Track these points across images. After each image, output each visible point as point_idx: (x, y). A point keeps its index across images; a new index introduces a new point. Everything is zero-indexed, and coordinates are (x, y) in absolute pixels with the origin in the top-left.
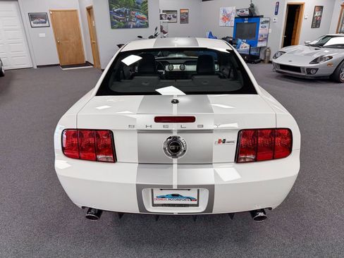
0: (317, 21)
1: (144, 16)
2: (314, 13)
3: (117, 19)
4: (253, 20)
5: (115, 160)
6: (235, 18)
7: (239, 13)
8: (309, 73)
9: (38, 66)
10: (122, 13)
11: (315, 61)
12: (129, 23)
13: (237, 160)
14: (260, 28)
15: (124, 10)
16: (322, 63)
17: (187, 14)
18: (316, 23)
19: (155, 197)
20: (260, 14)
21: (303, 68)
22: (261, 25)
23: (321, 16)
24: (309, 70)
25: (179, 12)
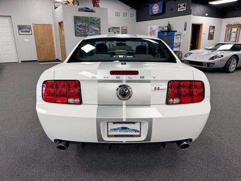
0: (211, 35)
1: (98, 29)
2: (210, 31)
3: (80, 30)
4: (170, 33)
5: (81, 103)
6: (158, 32)
7: (160, 29)
8: (208, 66)
9: (22, 61)
10: (83, 26)
11: (212, 58)
12: (88, 33)
13: (167, 103)
14: (175, 39)
15: (84, 24)
16: (216, 59)
17: (126, 30)
18: (211, 37)
19: (109, 130)
20: (175, 30)
21: (205, 63)
22: (175, 37)
23: (214, 32)
24: (208, 64)
25: (121, 29)
